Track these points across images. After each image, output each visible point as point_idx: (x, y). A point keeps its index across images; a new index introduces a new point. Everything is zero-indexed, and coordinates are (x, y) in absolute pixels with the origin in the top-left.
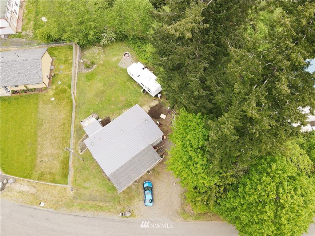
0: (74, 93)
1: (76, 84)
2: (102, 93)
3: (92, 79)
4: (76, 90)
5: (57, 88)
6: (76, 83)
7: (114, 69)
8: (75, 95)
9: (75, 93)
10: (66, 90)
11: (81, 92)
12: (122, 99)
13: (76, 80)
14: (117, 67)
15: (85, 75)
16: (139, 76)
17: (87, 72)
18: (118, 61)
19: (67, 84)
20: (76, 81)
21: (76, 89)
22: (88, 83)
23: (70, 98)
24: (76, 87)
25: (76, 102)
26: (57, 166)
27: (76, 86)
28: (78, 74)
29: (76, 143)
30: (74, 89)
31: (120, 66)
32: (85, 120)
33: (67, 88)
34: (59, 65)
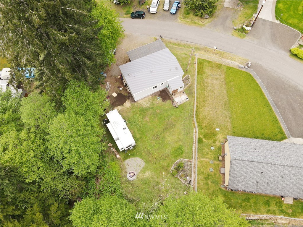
0: (196, 132)
1: (194, 142)
2: (166, 128)
3: (176, 149)
4: (194, 135)
5: (215, 141)
6: (194, 144)
7: (150, 159)
8: (194, 130)
9: (194, 132)
10: (205, 137)
11: (189, 133)
12: (147, 119)
13: (194, 148)
14: (147, 161)
15: (184, 155)
16: (124, 129)
17: (181, 159)
18: (143, 171)
19: (204, 144)
20: (194, 146)
21: (194, 137)
22: (181, 143)
23: (201, 128)
24: (194, 139)
25: (193, 121)
26: (207, 70)
27: (194, 141)
28: (192, 158)
29: (193, 83)
30: (196, 137)
31: (143, 162)
32: (185, 101)
33: (204, 140)
34: (215, 174)
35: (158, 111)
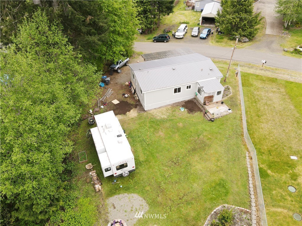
0: (251, 159)
1: (250, 175)
2: (194, 150)
3: (213, 185)
4: (248, 163)
5: (294, 177)
6: (250, 179)
7: (159, 199)
8: (247, 155)
9: (247, 158)
10: (270, 167)
11: (237, 159)
12: (161, 134)
13: (251, 186)
14: (153, 204)
15: (230, 197)
16: (118, 136)
17: (226, 205)
19: (271, 179)
20: (251, 182)
21: (249, 166)
22: (222, 176)
23: (260, 153)
24: (249, 169)
25: (243, 141)
26: (256, 83)
27: (250, 172)
28: (250, 206)
30: (252, 167)
31: (144, 203)
33: (269, 172)
35: (181, 124)
